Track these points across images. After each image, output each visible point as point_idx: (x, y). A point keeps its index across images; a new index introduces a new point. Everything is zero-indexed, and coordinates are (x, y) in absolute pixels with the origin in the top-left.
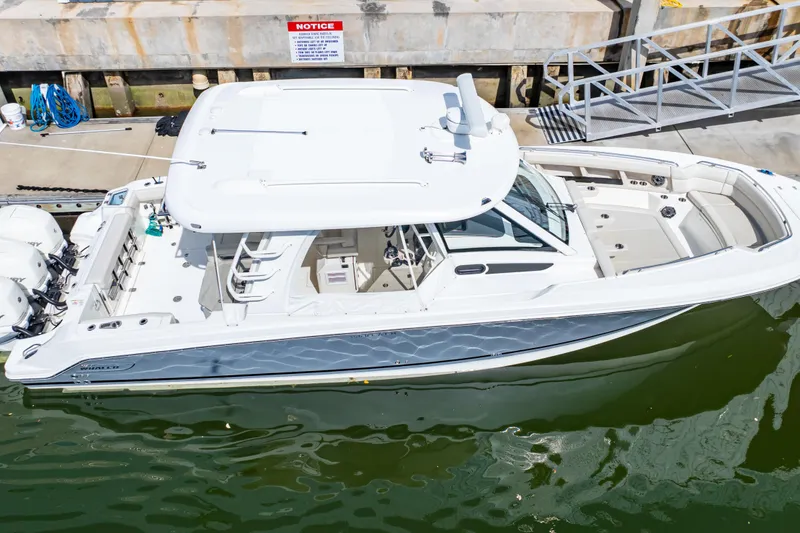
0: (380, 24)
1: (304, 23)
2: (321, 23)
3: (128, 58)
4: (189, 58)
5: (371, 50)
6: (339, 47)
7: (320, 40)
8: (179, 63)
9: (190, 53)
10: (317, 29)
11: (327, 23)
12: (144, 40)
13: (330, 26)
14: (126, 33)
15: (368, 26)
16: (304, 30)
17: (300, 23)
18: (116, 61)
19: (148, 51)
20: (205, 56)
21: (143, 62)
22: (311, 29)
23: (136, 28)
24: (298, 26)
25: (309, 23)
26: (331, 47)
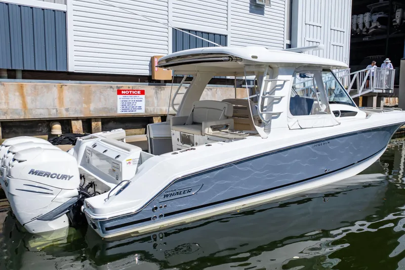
0: (162, 92)
1: (125, 90)
2: (134, 91)
3: (14, 111)
4: (57, 111)
5: (158, 106)
6: (142, 104)
7: (133, 100)
8: (50, 114)
9: (58, 108)
10: (132, 94)
11: (137, 91)
12: (29, 99)
13: (139, 92)
14: (17, 94)
15: (156, 93)
16: (125, 94)
17: (123, 90)
18: (5, 113)
19: (30, 105)
20: (67, 110)
21: (25, 113)
22: (129, 94)
23: (25, 90)
24: (123, 92)
25: (129, 90)
26: (138, 104)
